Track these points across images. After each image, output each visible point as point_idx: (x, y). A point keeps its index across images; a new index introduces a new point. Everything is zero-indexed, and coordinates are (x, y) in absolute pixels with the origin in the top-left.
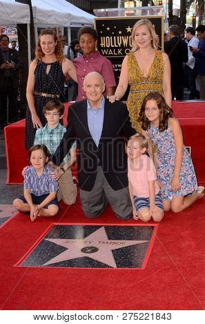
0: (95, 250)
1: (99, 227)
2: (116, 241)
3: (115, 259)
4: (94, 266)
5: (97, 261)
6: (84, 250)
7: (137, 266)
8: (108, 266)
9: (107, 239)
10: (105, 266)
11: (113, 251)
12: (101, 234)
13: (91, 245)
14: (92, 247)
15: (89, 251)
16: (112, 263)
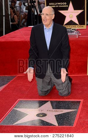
0: (44, 115)
1: (47, 101)
2: (58, 110)
3: (57, 121)
4: (44, 125)
5: (46, 122)
6: (38, 115)
7: (70, 125)
8: (53, 125)
9: (52, 108)
10: (51, 125)
11: (56, 116)
12: (48, 105)
13: (43, 112)
14: (43, 114)
15: (41, 115)
16: (55, 123)
